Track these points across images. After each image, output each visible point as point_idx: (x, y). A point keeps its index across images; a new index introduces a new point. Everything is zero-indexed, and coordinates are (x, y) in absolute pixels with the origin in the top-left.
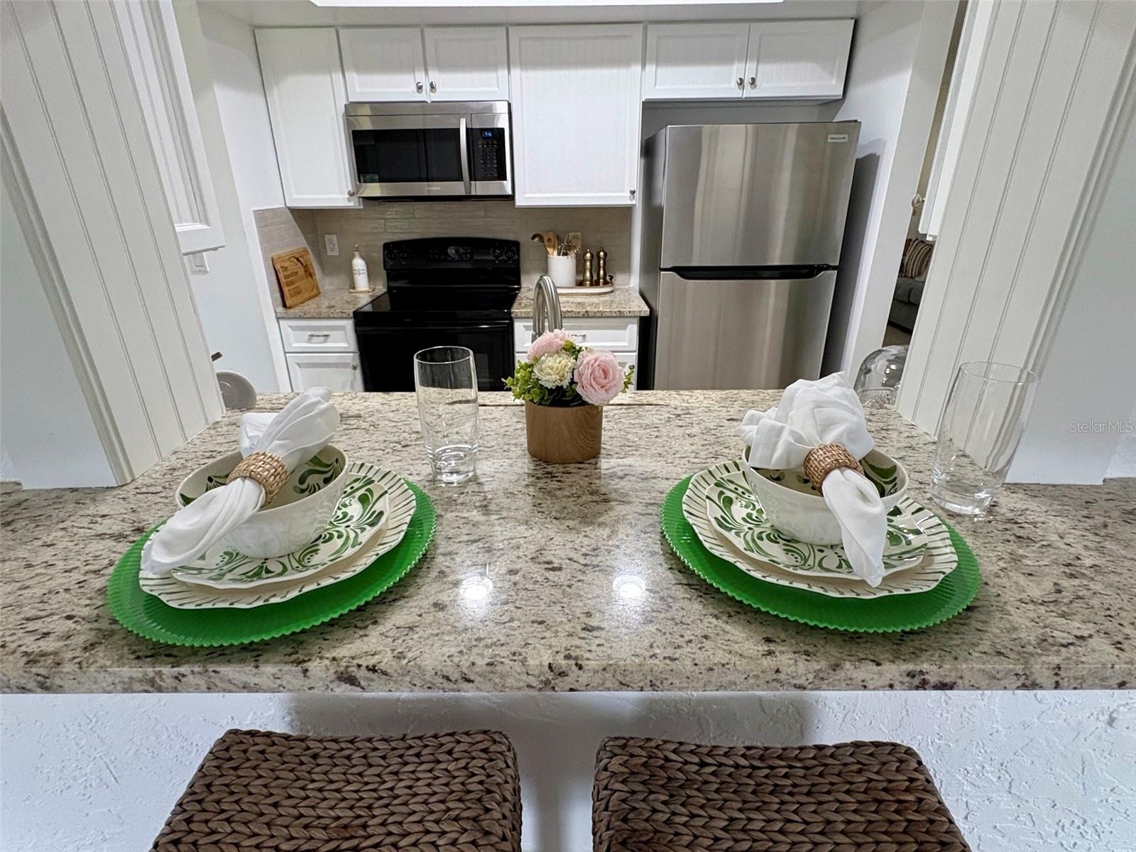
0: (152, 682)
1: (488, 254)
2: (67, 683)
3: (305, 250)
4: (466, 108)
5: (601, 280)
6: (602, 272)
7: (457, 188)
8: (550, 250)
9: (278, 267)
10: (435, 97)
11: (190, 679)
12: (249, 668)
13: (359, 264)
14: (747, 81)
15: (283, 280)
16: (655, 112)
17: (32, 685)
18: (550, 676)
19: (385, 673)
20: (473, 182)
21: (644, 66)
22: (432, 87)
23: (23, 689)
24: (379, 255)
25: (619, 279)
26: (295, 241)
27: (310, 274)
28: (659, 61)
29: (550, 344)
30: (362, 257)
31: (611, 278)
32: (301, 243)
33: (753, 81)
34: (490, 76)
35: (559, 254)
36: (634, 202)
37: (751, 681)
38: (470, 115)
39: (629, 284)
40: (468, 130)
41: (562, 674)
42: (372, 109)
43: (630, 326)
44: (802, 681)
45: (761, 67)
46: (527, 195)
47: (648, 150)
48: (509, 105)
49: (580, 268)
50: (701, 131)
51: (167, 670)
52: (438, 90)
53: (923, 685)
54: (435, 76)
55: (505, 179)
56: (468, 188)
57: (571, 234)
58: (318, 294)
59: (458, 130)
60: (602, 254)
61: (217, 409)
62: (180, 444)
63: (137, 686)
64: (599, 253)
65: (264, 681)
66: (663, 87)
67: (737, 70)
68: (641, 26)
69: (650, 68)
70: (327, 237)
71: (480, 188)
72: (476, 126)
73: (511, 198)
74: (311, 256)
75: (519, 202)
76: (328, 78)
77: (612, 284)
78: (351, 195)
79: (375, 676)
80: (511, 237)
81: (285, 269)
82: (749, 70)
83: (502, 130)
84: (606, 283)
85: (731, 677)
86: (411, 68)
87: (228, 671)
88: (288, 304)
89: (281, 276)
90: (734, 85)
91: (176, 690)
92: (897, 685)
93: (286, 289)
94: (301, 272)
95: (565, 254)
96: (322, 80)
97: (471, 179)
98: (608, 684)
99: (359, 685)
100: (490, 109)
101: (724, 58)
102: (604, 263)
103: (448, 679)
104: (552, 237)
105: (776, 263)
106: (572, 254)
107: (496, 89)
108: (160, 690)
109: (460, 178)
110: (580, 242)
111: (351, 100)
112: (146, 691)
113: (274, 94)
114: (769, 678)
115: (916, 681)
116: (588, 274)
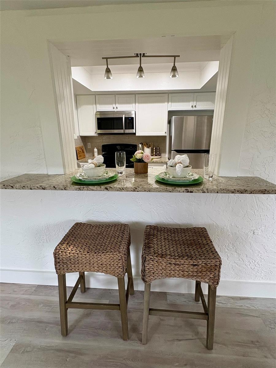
0: (80, 189)
1: (129, 148)
2: (68, 189)
3: (83, 146)
4: (125, 113)
5: (158, 155)
6: (158, 153)
7: (122, 131)
8: (145, 147)
9: (77, 150)
10: (117, 110)
11: (85, 188)
12: (93, 187)
13: (96, 150)
14: (194, 106)
15: (77, 153)
16: (171, 113)
17: (63, 189)
18: (135, 189)
19: (112, 188)
20: (126, 130)
21: (168, 103)
22: (117, 108)
23: (62, 190)
24: (101, 148)
25: (163, 155)
26: (81, 144)
27: (83, 152)
28: (172, 102)
29: (138, 152)
30: (97, 149)
31: (160, 154)
32: (82, 145)
33: (195, 106)
34: (131, 105)
35: (147, 148)
36: (166, 135)
37: (163, 190)
38: (125, 114)
39: (165, 156)
40: (125, 118)
41: (136, 188)
42: (100, 113)
43: (164, 165)
44: (170, 191)
45: (197, 103)
46: (139, 133)
47: (169, 122)
48: (135, 112)
49: (152, 152)
50: (184, 118)
51: (82, 187)
52: (118, 108)
53: (188, 192)
54: (117, 105)
55: (134, 129)
56: (124, 131)
57: (150, 143)
58: (85, 157)
59: (123, 118)
60: (158, 148)
61: (76, 168)
62: (71, 171)
63: (77, 189)
64: (157, 148)
65: (95, 189)
66: (173, 108)
67: (191, 104)
68: (167, 94)
69: (170, 103)
70: (88, 143)
71: (127, 131)
72: (127, 117)
73: (135, 134)
74: (84, 148)
75: (137, 135)
76: (92, 106)
77: (161, 156)
78: (96, 133)
79: (110, 188)
80: (135, 144)
81: (78, 150)
82: (194, 103)
83: (133, 118)
84: (159, 155)
85: (160, 190)
86: (112, 104)
87: (90, 187)
88: (78, 159)
89: (77, 152)
90: (190, 107)
91: (83, 190)
92: (184, 192)
93: (78, 155)
94: (82, 151)
95: (149, 148)
96: (91, 106)
97: (125, 129)
98: (143, 190)
99: (108, 190)
100: (130, 113)
101: (188, 101)
102: (159, 150)
103: (120, 189)
104: (145, 144)
105: (204, 149)
106: (150, 148)
107: (132, 108)
108: (80, 190)
109: (123, 129)
110: (152, 145)
111: (97, 111)
112: (79, 190)
113: (79, 110)
114: (166, 190)
115: (187, 191)
116: (154, 153)
